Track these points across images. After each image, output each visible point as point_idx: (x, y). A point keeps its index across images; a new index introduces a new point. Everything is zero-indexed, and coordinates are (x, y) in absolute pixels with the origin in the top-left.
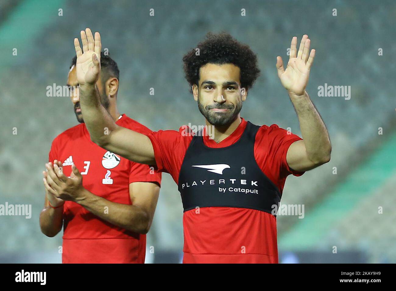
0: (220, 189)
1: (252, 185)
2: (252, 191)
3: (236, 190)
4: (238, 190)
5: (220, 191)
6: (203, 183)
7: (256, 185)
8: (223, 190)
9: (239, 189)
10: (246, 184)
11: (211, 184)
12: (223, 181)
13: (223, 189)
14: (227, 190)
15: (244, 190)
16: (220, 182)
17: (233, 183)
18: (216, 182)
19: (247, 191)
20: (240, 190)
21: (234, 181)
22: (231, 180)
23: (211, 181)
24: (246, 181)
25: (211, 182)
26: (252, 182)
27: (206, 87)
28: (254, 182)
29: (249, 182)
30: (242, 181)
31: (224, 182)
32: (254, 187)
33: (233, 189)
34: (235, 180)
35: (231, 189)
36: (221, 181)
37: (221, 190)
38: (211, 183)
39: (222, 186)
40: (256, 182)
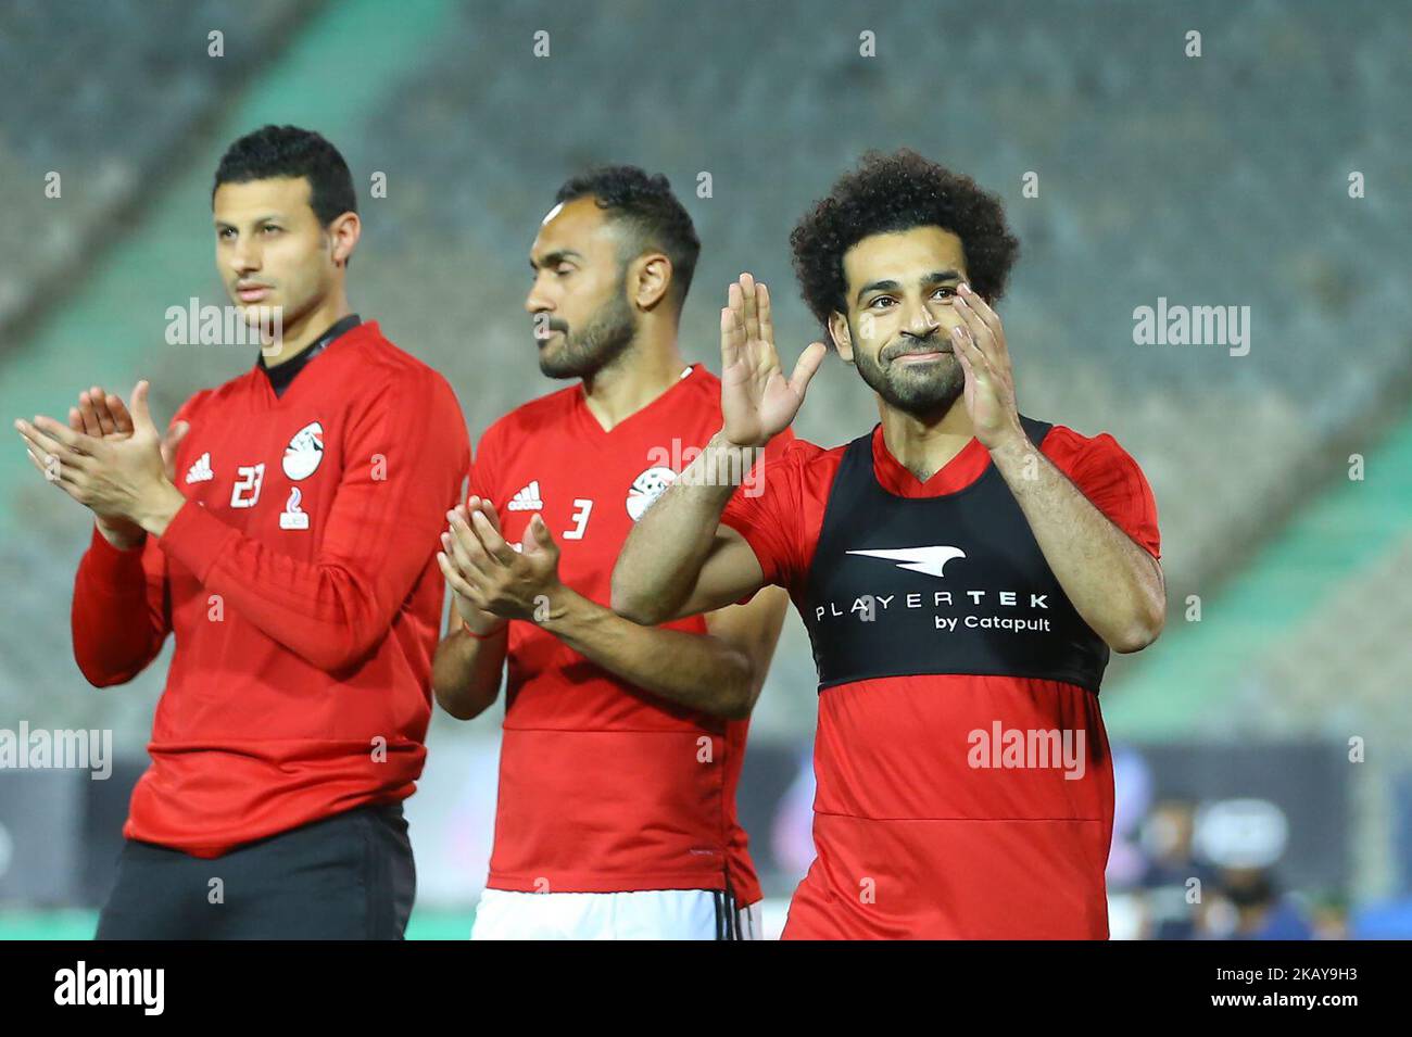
0: (938, 620)
1: (1033, 605)
2: (1033, 625)
3: (986, 623)
4: (993, 623)
5: (938, 626)
6: (885, 602)
7: (1044, 606)
8: (948, 626)
9: (996, 620)
10: (1014, 603)
11: (909, 606)
12: (947, 596)
13: (949, 620)
14: (960, 624)
15: (1011, 621)
16: (937, 600)
17: (977, 601)
18: (927, 600)
19: (1018, 625)
20: (999, 623)
21: (980, 596)
22: (969, 593)
23: (912, 598)
24: (1014, 594)
25: (911, 601)
26: (1033, 596)
27: (872, 304)
28: (1037, 598)
29: (1023, 599)
30: (1002, 594)
31: (949, 599)
32: (1037, 613)
33: (978, 622)
34: (983, 593)
35: (971, 621)
36: (940, 597)
37: (941, 623)
38: (912, 603)
39: (944, 610)
40: (1043, 597)
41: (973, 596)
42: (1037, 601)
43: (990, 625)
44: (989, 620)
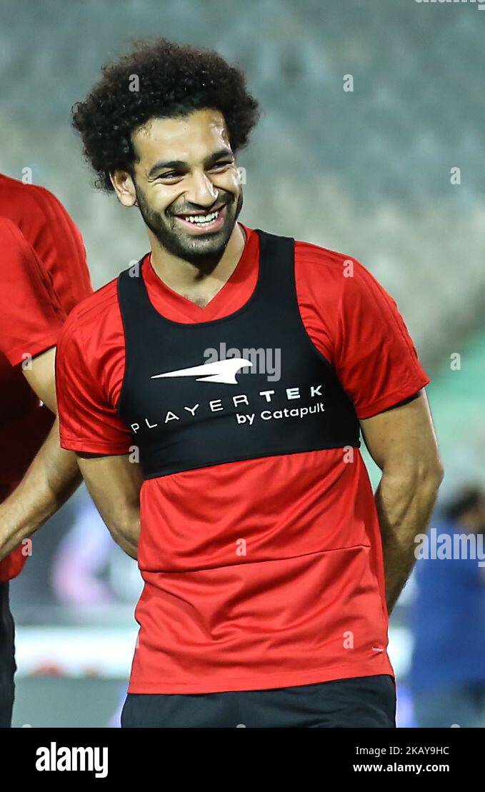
0: (239, 417)
1: (313, 395)
2: (313, 410)
3: (278, 415)
4: (283, 414)
5: (239, 422)
6: (192, 411)
7: (319, 394)
8: (248, 420)
9: (286, 411)
10: (299, 397)
11: (213, 410)
12: (243, 398)
13: (247, 416)
14: (258, 418)
15: (297, 410)
16: (236, 403)
17: (269, 399)
18: (227, 404)
19: (302, 412)
20: (288, 413)
21: (271, 395)
22: (262, 394)
23: (214, 404)
24: (297, 389)
25: (214, 406)
26: (312, 388)
28: (315, 389)
29: (305, 392)
30: (288, 391)
31: (245, 400)
32: (313, 402)
33: (272, 414)
34: (272, 392)
35: (266, 415)
36: (237, 400)
37: (242, 419)
38: (214, 408)
39: (243, 410)
40: (319, 387)
41: (265, 396)
42: (314, 391)
43: (281, 416)
44: (281, 413)
